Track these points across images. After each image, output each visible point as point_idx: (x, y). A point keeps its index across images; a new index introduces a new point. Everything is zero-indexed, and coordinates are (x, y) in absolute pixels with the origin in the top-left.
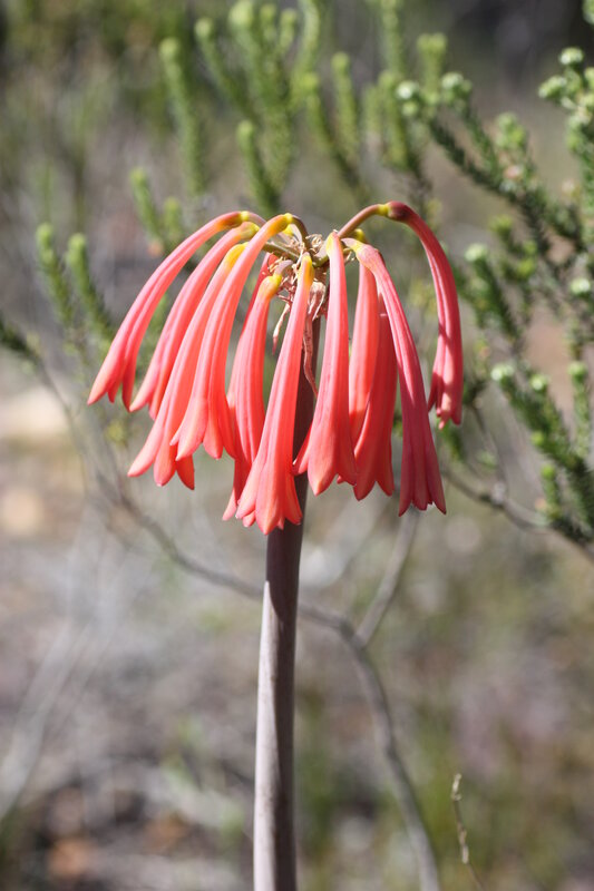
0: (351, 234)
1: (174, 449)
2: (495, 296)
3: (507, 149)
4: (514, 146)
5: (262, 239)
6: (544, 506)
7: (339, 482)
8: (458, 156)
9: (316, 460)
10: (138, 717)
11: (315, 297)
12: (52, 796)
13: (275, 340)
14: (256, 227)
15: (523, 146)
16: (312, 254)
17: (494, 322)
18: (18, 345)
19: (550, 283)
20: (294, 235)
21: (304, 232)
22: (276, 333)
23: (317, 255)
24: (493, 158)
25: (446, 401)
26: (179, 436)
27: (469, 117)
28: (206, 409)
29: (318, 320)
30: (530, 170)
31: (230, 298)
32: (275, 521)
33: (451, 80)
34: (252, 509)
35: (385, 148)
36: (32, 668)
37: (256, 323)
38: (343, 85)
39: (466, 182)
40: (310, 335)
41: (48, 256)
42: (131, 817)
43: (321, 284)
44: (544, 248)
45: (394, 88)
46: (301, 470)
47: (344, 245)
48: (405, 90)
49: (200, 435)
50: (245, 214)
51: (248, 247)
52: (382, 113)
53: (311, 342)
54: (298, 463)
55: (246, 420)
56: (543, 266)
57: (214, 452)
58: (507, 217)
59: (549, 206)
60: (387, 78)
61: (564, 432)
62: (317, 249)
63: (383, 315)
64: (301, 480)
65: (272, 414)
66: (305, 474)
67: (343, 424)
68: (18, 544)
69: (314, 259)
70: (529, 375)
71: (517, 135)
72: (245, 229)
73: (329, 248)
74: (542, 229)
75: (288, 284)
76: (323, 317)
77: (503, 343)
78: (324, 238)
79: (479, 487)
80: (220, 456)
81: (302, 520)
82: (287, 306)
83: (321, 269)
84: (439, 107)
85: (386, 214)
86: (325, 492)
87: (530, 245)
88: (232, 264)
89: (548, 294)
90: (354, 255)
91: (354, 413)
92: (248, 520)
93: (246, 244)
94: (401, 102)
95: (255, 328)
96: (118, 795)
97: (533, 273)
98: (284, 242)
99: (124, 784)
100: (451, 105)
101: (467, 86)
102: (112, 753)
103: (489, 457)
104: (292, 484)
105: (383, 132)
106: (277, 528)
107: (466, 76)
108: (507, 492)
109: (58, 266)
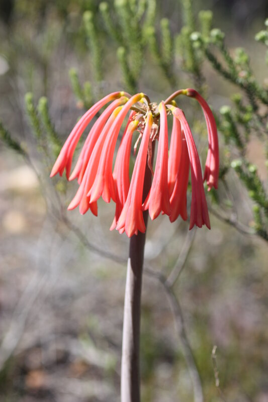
0: (170, 103)
1: (89, 198)
2: (234, 130)
3: (239, 64)
4: (243, 62)
5: (130, 104)
6: (254, 225)
7: (163, 214)
8: (218, 67)
9: (152, 204)
10: (67, 316)
11: (153, 131)
12: (28, 351)
13: (135, 150)
14: (127, 99)
15: (248, 63)
16: (152, 111)
17: (233, 141)
18: (16, 147)
19: (258, 125)
20: (144, 103)
21: (149, 101)
22: (135, 146)
23: (155, 112)
24: (234, 68)
25: (211, 178)
26: (91, 192)
27: (223, 49)
28: (103, 181)
29: (154, 142)
30: (250, 73)
31: (115, 130)
32: (134, 231)
33: (215, 32)
34: (124, 226)
35: (184, 62)
36: (20, 293)
37: (127, 142)
38: (166, 33)
39: (221, 79)
40: (151, 147)
41: (30, 107)
42: (63, 361)
43: (156, 125)
44: (255, 108)
45: (189, 35)
46: (146, 209)
47: (167, 108)
48: (194, 36)
49: (101, 192)
50: (122, 93)
51: (123, 108)
52: (183, 46)
53: (151, 151)
54: (145, 205)
55: (121, 185)
56: (255, 117)
57: (107, 200)
58: (239, 95)
59: (258, 90)
60: (185, 30)
61: (263, 191)
62: (155, 109)
63: (184, 139)
64: (146, 213)
65: (133, 183)
66: (148, 210)
67: (165, 188)
68: (14, 237)
69: (153, 114)
70: (248, 165)
71: (245, 58)
72: (122, 99)
73: (160, 109)
74: (255, 100)
75: (141, 125)
76: (157, 140)
77: (236, 151)
78: (158, 104)
79: (225, 215)
80: (109, 202)
81: (145, 231)
82: (141, 135)
83: (156, 118)
84: (210, 44)
85: (186, 94)
86: (157, 219)
87: (249, 107)
88: (116, 116)
89: (257, 129)
90: (171, 112)
91: (170, 183)
92: (121, 231)
93: (123, 106)
94: (192, 42)
95: (126, 144)
96: (58, 351)
97: (250, 120)
98: (140, 106)
99: (61, 346)
100: (214, 44)
101: (223, 35)
102: (55, 332)
103: (229, 202)
104: (142, 215)
105: (183, 55)
106: (134, 234)
107: (222, 31)
108: (237, 218)
109: (34, 112)
